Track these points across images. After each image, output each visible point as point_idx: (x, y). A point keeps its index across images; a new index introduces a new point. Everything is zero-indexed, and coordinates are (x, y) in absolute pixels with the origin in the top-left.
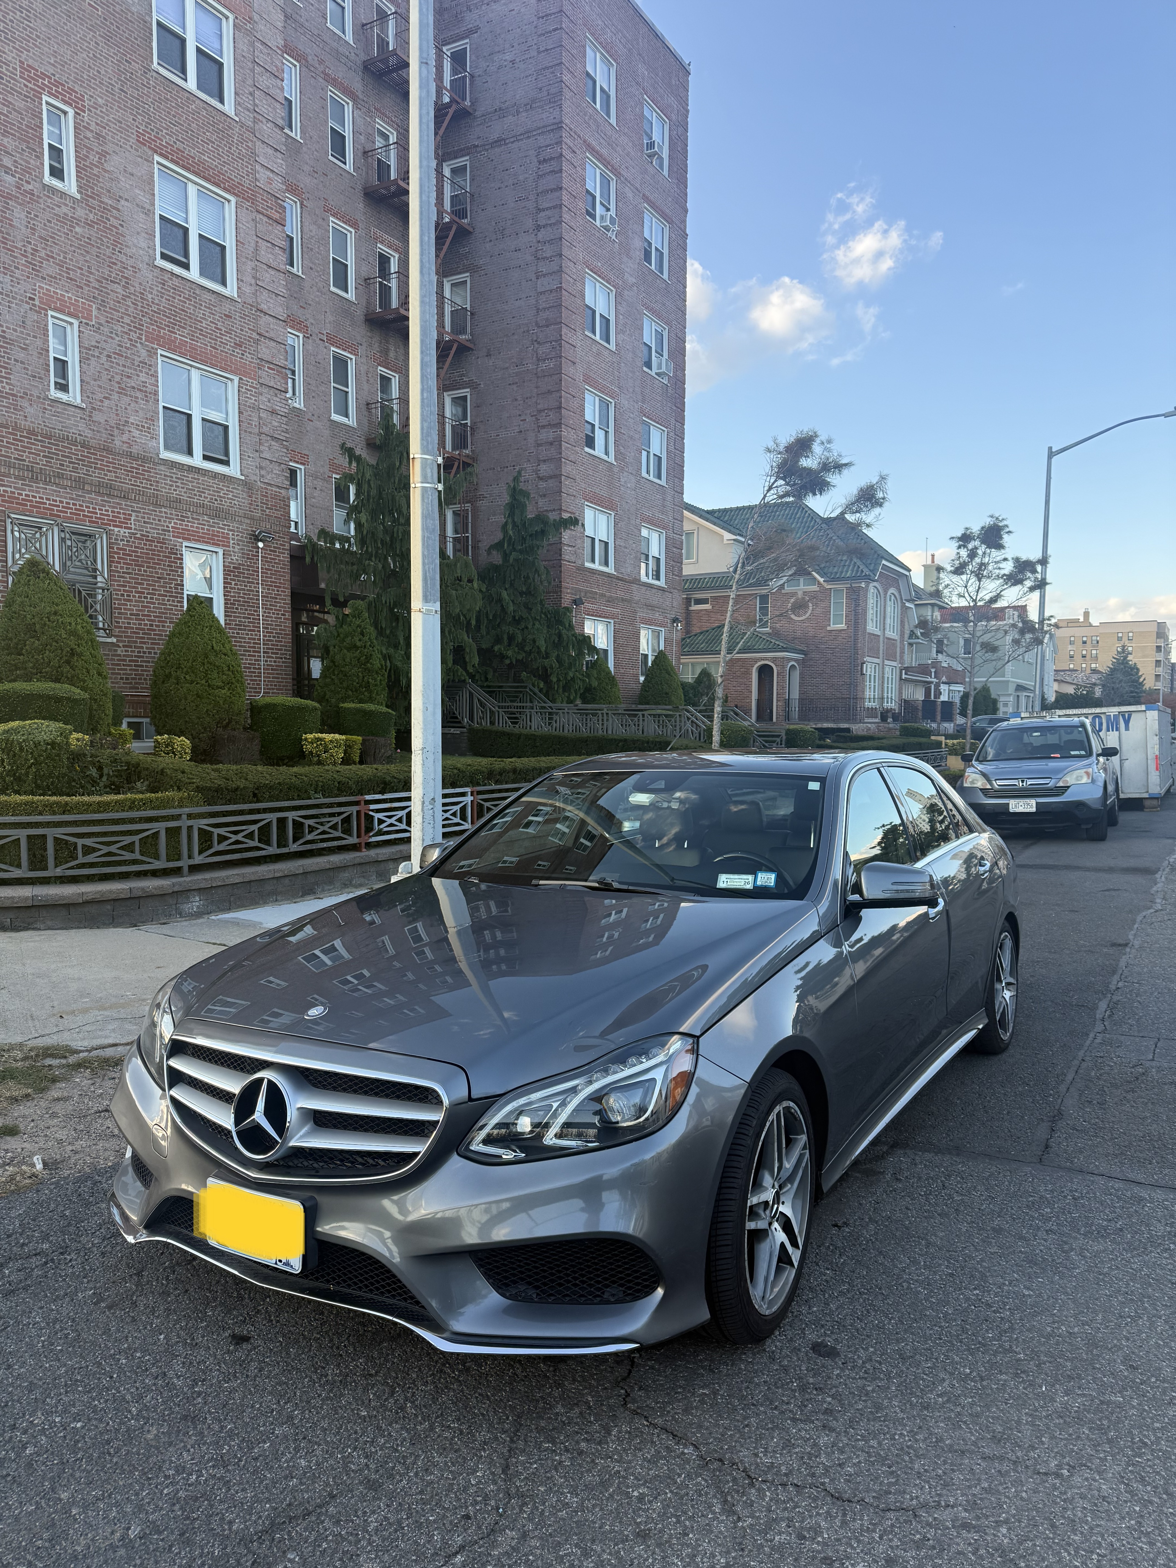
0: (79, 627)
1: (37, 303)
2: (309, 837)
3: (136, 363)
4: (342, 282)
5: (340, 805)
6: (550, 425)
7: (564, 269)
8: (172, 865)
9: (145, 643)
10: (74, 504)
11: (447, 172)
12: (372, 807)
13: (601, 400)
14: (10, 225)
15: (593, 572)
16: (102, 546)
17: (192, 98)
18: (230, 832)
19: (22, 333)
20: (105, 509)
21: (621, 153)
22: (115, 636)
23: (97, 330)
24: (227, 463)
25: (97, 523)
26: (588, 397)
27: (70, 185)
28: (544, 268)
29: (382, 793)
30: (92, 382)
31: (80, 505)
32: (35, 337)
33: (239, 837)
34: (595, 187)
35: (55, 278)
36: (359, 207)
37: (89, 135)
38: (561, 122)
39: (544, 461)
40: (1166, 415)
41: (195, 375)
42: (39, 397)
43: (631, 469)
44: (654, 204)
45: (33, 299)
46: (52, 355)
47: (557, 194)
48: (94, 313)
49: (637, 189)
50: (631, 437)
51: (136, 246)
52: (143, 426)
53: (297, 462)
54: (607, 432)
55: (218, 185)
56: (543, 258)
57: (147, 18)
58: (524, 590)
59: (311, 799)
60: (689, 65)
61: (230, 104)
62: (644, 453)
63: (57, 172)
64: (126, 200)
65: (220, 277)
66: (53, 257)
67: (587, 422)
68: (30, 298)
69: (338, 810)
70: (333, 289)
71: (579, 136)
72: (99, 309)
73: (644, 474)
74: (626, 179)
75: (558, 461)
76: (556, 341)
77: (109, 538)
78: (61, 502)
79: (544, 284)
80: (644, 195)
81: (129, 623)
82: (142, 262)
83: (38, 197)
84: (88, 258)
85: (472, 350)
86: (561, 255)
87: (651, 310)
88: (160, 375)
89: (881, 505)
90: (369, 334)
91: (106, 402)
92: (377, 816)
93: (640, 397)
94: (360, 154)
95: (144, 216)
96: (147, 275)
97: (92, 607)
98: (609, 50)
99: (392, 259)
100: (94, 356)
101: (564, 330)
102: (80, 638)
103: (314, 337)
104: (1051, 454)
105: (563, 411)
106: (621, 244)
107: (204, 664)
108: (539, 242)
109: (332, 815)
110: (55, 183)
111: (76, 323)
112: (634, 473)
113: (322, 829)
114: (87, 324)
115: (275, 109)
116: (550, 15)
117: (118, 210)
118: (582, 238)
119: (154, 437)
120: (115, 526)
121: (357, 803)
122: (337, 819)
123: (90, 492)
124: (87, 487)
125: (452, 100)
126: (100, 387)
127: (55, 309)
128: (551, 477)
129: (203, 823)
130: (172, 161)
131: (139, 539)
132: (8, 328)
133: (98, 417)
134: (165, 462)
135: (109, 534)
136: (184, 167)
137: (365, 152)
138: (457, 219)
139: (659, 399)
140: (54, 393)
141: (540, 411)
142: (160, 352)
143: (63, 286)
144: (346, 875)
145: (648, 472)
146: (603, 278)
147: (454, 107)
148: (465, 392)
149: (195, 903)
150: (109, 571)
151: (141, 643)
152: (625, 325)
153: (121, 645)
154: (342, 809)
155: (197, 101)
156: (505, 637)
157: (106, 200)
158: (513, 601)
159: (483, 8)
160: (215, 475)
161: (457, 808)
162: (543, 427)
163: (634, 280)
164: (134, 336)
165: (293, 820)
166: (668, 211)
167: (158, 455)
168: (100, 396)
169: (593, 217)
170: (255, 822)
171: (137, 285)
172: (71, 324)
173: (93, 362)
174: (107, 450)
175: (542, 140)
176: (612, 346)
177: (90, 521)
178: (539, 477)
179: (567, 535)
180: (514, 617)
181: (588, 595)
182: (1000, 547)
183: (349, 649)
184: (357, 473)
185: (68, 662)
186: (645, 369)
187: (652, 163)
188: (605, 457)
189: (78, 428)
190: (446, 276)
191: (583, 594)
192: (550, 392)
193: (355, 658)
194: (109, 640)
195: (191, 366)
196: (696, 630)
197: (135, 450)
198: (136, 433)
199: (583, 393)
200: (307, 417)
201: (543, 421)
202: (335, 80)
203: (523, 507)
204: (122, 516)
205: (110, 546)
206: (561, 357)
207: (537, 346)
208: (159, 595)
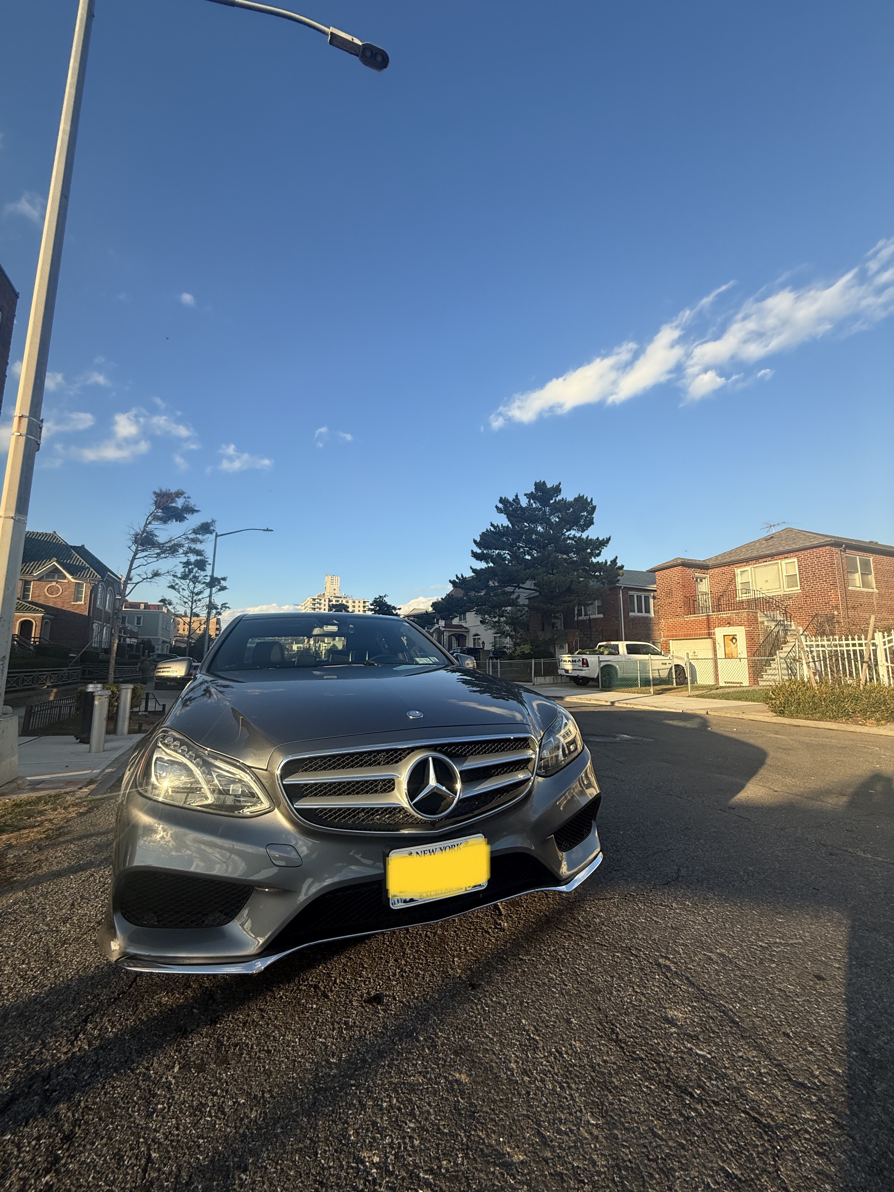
40: (264, 530)
182: (204, 570)
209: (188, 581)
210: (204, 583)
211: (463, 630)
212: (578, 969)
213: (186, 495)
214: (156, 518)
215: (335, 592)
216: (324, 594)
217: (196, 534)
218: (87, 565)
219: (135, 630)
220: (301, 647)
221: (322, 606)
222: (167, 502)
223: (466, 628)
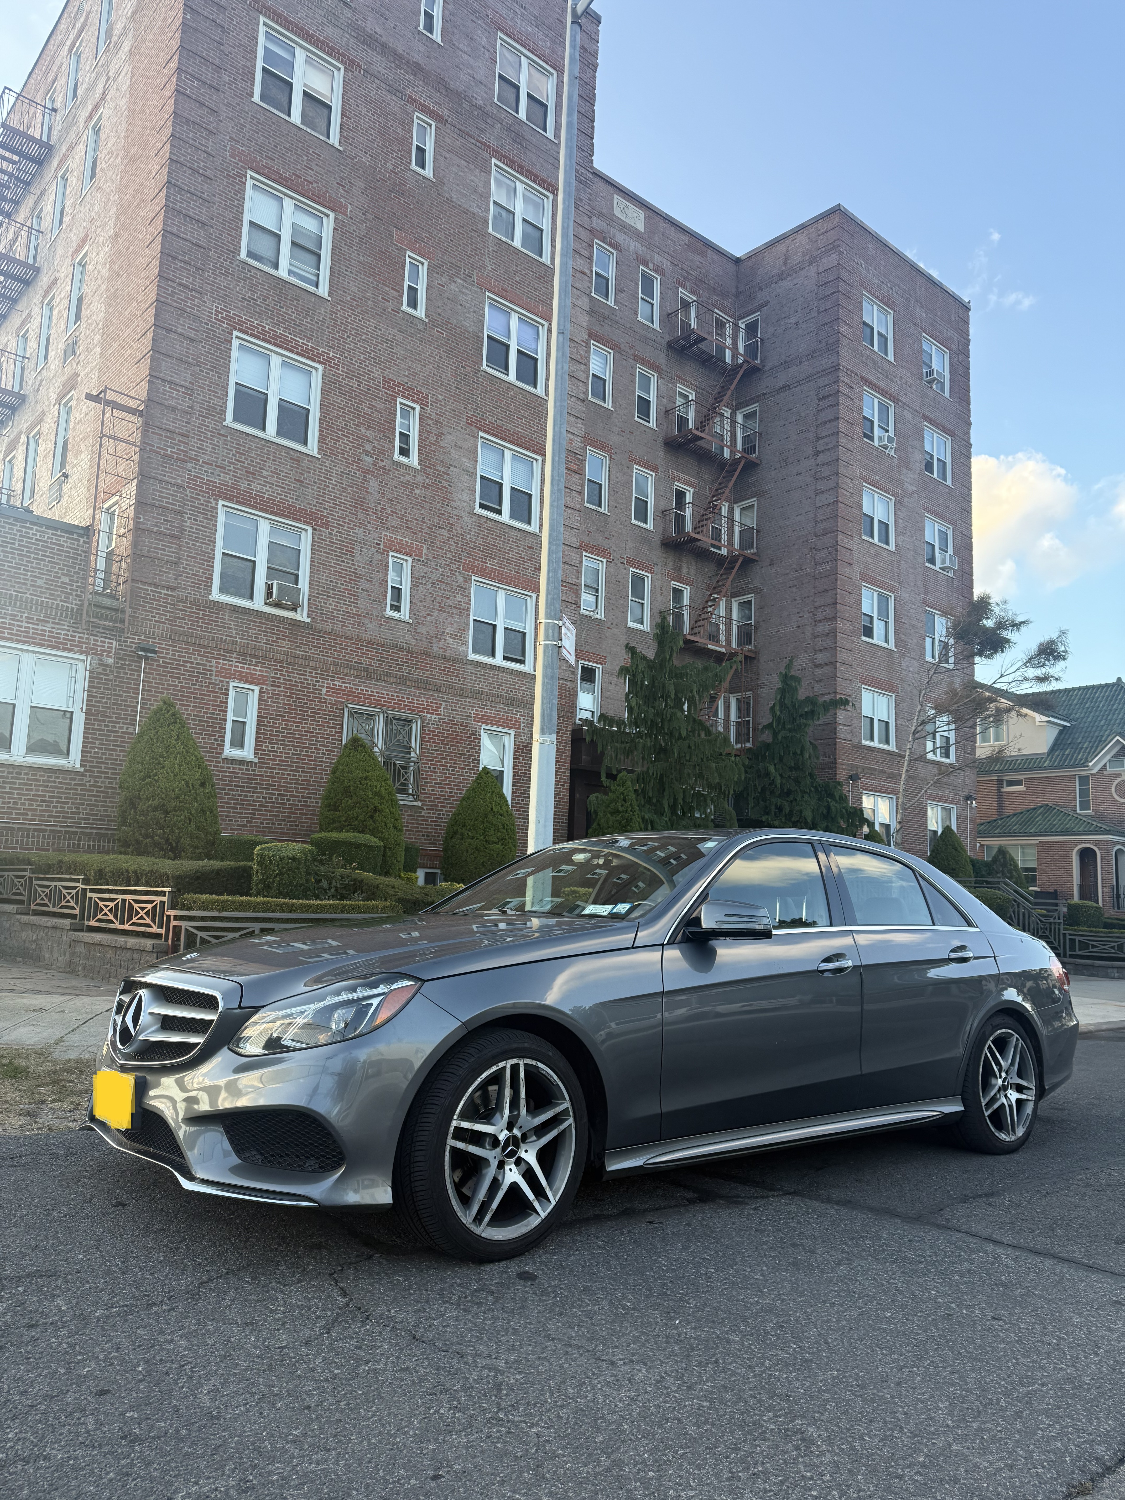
0: (383, 789)
1: (382, 547)
3: (454, 587)
4: (642, 514)
6: (826, 619)
7: (840, 485)
9: (444, 807)
10: (397, 696)
11: (740, 418)
13: (880, 595)
14: (367, 492)
15: (871, 749)
16: (416, 729)
17: (511, 387)
19: (368, 569)
20: (421, 700)
21: (899, 382)
22: (421, 801)
23: (426, 564)
24: (522, 662)
25: (414, 710)
26: (865, 592)
27: (414, 460)
28: (821, 486)
30: (419, 603)
31: (402, 697)
32: (378, 572)
34: (873, 414)
35: (397, 528)
36: (660, 455)
37: (430, 422)
38: (839, 365)
39: (820, 650)
41: (501, 594)
42: (377, 616)
43: (913, 655)
44: (934, 421)
45: (379, 544)
46: (390, 584)
47: (835, 423)
48: (425, 551)
49: (916, 411)
50: (913, 626)
51: (460, 500)
52: (456, 635)
53: (596, 663)
54: (886, 622)
55: (528, 449)
56: (822, 478)
57: (480, 334)
58: (793, 764)
60: (969, 302)
61: (541, 388)
62: (928, 641)
63: (404, 452)
64: (455, 467)
65: (526, 518)
66: (396, 513)
67: (864, 614)
68: (377, 544)
70: (634, 521)
71: (856, 374)
72: (428, 549)
73: (929, 658)
74: (904, 404)
75: (833, 649)
76: (832, 547)
77: (422, 722)
78: (387, 695)
79: (822, 500)
80: (923, 415)
81: (433, 790)
82: (464, 511)
83: (389, 470)
84: (422, 512)
85: (757, 561)
86: (837, 474)
87: (933, 513)
88: (473, 596)
89: (1064, 659)
90: (664, 555)
91: (429, 618)
93: (923, 590)
94: (662, 413)
95: (468, 477)
96: (467, 520)
97: (403, 776)
98: (886, 302)
99: (688, 493)
100: (421, 584)
101: (840, 537)
102: (382, 798)
103: (616, 561)
105: (838, 606)
106: (900, 458)
107: (483, 823)
108: (818, 465)
110: (403, 459)
111: (410, 559)
112: (917, 657)
114: (418, 560)
115: (578, 387)
116: (829, 282)
117: (448, 475)
118: (859, 457)
119: (465, 643)
120: (427, 713)
123: (410, 687)
124: (408, 683)
125: (745, 361)
126: (425, 606)
127: (396, 551)
128: (826, 664)
130: (493, 435)
131: (446, 723)
132: (359, 566)
133: (422, 629)
134: (472, 662)
135: (423, 719)
136: (502, 439)
137: (667, 412)
138: (746, 455)
139: (944, 590)
140: (389, 612)
141: (817, 608)
142: (473, 578)
143: (403, 533)
145: (933, 657)
146: (881, 490)
147: (745, 366)
148: (750, 597)
150: (421, 748)
151: (442, 806)
152: (905, 528)
153: (425, 808)
155: (515, 389)
156: (773, 807)
157: (439, 468)
158: (781, 775)
159: (772, 286)
160: (512, 672)
162: (820, 621)
163: (915, 489)
164: (454, 567)
166: (950, 426)
167: (466, 656)
168: (424, 613)
169: (872, 439)
171: (459, 529)
172: (407, 561)
173: (421, 588)
174: (426, 654)
175: (821, 382)
176: (892, 547)
177: (409, 710)
178: (815, 665)
179: (841, 715)
180: (782, 789)
181: (866, 771)
183: (612, 814)
184: (631, 666)
185: (372, 817)
186: (927, 565)
187: (931, 387)
188: (885, 645)
189: (407, 638)
190: (735, 503)
191: (860, 770)
192: (826, 591)
193: (617, 821)
194: (416, 804)
195: (498, 587)
196: (1009, 811)
197: (448, 653)
198: (450, 641)
199: (860, 590)
200: (607, 625)
201: (820, 615)
202: (642, 359)
203: (795, 690)
204: (434, 705)
205: (423, 729)
206: (837, 560)
207: (815, 552)
208: (459, 768)
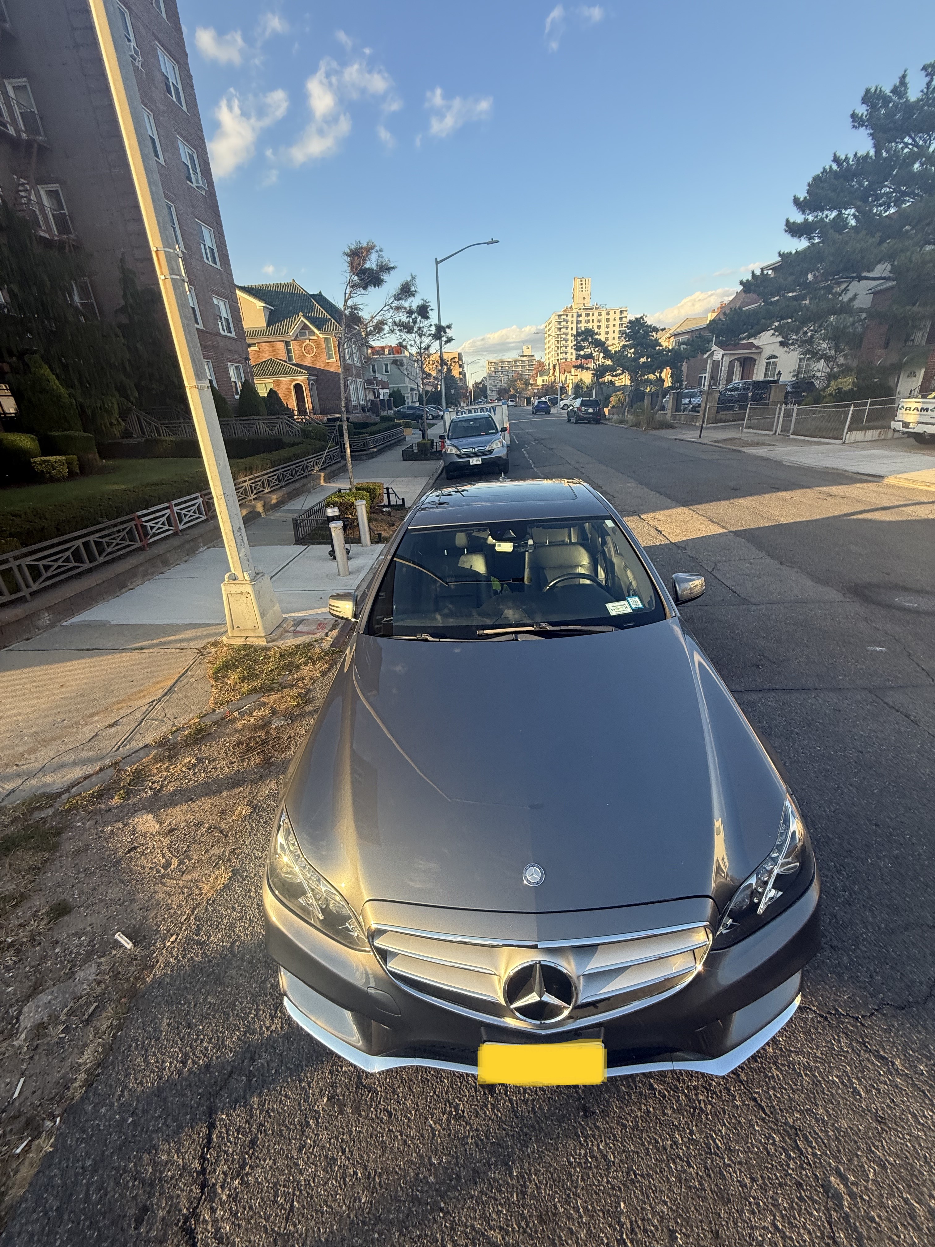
2: (109, 550)
5: (122, 523)
8: (14, 596)
12: (144, 519)
18: (52, 561)
28: (92, 85)
29: (147, 508)
33: (60, 563)
39: (137, 247)
40: (488, 243)
43: (196, 256)
44: (162, 44)
49: (147, 26)
50: (191, 233)
54: (174, 228)
56: (90, 76)
59: (100, 523)
62: (202, 245)
69: (122, 527)
73: (206, 261)
76: (120, 151)
80: (153, 34)
85: (51, 151)
87: (181, 136)
89: (413, 295)
92: (148, 524)
93: (190, 204)
104: (437, 263)
106: (147, 74)
108: (81, 59)
109: (119, 531)
113: (115, 542)
121: (133, 519)
122: (124, 533)
128: (145, 260)
129: (28, 560)
139: (203, 206)
144: (142, 569)
145: (208, 259)
148: (55, 186)
149: (46, 618)
152: (166, 145)
154: (125, 525)
161: (195, 507)
162: (129, 221)
163: (164, 108)
165: (95, 542)
166: (173, 51)
170: (67, 549)
176: (162, 161)
178: (135, 259)
182: (427, 318)
183: (41, 392)
186: (188, 182)
190: (5, 78)
192: (126, 193)
193: (48, 398)
201: (127, 216)
203: (133, 281)
209: (413, 335)
210: (430, 335)
211: (754, 350)
212: (714, 1142)
213: (377, 248)
214: (354, 286)
215: (585, 301)
216: (571, 307)
217: (399, 300)
218: (329, 317)
219: (385, 379)
220: (545, 381)
221: (569, 323)
222: (359, 264)
223: (758, 347)
